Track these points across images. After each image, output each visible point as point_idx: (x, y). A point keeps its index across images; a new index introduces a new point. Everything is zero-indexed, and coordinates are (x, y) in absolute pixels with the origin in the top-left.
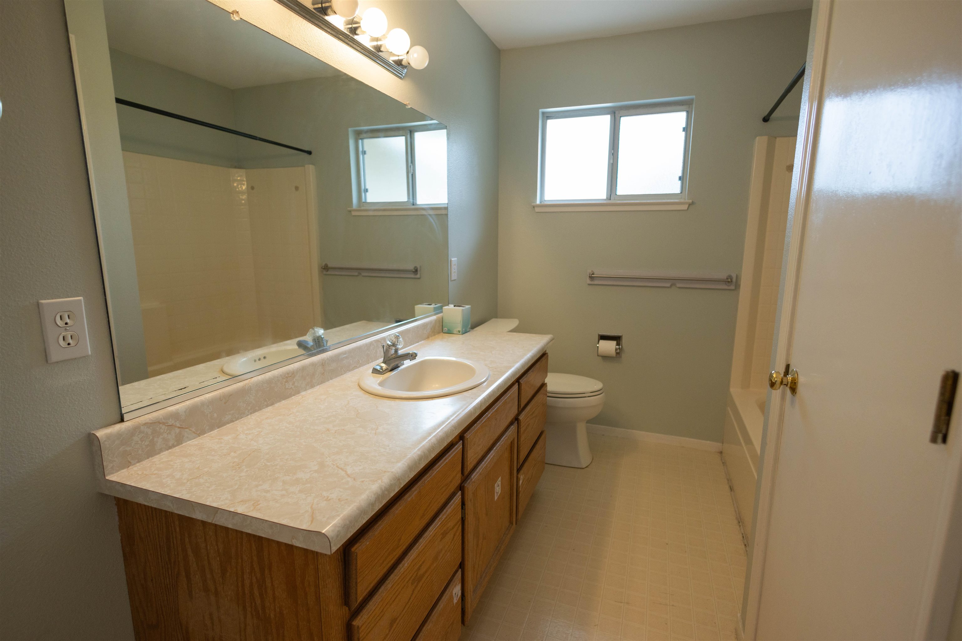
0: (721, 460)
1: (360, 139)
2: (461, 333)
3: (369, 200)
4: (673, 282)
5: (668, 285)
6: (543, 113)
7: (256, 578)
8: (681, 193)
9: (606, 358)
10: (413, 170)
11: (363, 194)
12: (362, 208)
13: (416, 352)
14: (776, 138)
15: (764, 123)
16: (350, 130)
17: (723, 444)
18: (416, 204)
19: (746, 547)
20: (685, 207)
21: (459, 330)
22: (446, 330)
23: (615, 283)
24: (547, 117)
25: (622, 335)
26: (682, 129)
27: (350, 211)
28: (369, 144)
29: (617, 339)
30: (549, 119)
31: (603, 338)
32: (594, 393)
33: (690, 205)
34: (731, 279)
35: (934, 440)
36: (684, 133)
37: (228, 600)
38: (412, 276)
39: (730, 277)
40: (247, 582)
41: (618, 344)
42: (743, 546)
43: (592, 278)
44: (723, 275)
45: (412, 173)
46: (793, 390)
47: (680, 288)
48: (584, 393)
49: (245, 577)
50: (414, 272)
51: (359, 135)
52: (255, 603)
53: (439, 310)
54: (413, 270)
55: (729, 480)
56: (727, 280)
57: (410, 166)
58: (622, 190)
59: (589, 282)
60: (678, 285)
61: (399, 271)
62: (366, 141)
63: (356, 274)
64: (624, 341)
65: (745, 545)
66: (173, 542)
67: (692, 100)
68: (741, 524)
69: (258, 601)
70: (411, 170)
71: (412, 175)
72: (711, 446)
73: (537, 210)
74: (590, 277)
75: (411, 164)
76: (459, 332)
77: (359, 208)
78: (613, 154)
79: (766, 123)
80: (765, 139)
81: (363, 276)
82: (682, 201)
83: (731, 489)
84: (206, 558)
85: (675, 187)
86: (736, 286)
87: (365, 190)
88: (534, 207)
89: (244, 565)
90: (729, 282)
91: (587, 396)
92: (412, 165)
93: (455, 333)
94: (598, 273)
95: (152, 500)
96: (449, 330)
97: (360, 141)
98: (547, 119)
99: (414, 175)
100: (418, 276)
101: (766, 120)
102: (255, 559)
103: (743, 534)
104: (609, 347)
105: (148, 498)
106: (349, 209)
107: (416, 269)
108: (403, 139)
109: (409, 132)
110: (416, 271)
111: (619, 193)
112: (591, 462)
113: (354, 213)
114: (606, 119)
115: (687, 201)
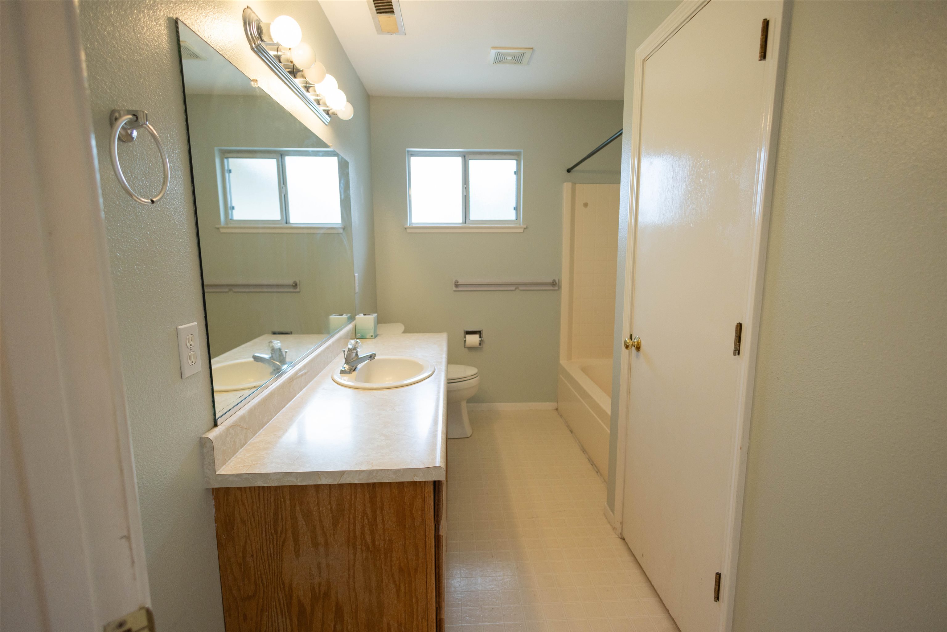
0: (559, 414)
1: (226, 158)
2: (373, 337)
3: (235, 218)
4: (517, 285)
5: (514, 288)
6: (408, 151)
7: (368, 520)
8: (516, 220)
9: (471, 349)
10: (285, 191)
11: (230, 212)
12: (230, 225)
13: (374, 353)
14: (576, 184)
15: (567, 173)
16: (216, 149)
17: (557, 402)
18: (290, 223)
19: (593, 465)
20: (522, 230)
21: (372, 335)
22: (359, 336)
23: (475, 289)
24: (411, 155)
25: (482, 330)
26: (514, 173)
27: (218, 229)
28: (234, 163)
29: (479, 333)
30: (413, 156)
31: (468, 333)
32: (473, 376)
33: (525, 229)
34: (556, 283)
35: (735, 354)
36: (515, 175)
37: (338, 546)
38: (292, 290)
39: (554, 281)
40: (359, 527)
41: (480, 337)
42: (591, 466)
43: (457, 286)
44: (550, 280)
45: (284, 194)
46: (638, 348)
47: (521, 290)
48: (466, 377)
49: (357, 522)
50: (294, 286)
51: (226, 154)
52: (366, 540)
53: (352, 319)
54: (294, 285)
55: (568, 426)
56: (553, 283)
57: (283, 187)
58: (474, 216)
59: (455, 289)
60: (521, 288)
61: (278, 286)
62: (231, 160)
63: (227, 290)
64: (484, 334)
65: (592, 465)
66: (282, 515)
67: (520, 152)
68: (585, 452)
69: (369, 538)
70: (283, 191)
71: (284, 195)
72: (549, 406)
73: (409, 231)
74: (455, 285)
75: (283, 186)
76: (372, 337)
77: (226, 226)
78: (465, 188)
79: (569, 173)
80: (570, 184)
81: (235, 292)
82: (518, 225)
83: (572, 432)
84: (318, 518)
85: (512, 215)
86: (558, 288)
87: (232, 208)
88: (406, 229)
89: (357, 513)
90: (554, 284)
91: (468, 379)
92: (285, 186)
93: (368, 338)
94: (461, 281)
95: (273, 480)
96: (362, 336)
97: (225, 160)
98: (411, 156)
99: (286, 196)
100: (298, 290)
101: (569, 171)
102: (368, 505)
103: (588, 458)
104: (473, 340)
105: (268, 480)
106: (217, 226)
107: (295, 283)
108: (274, 161)
109: (280, 155)
110: (295, 285)
111: (471, 218)
112: (473, 432)
113: (222, 231)
114: (459, 161)
115: (522, 226)
